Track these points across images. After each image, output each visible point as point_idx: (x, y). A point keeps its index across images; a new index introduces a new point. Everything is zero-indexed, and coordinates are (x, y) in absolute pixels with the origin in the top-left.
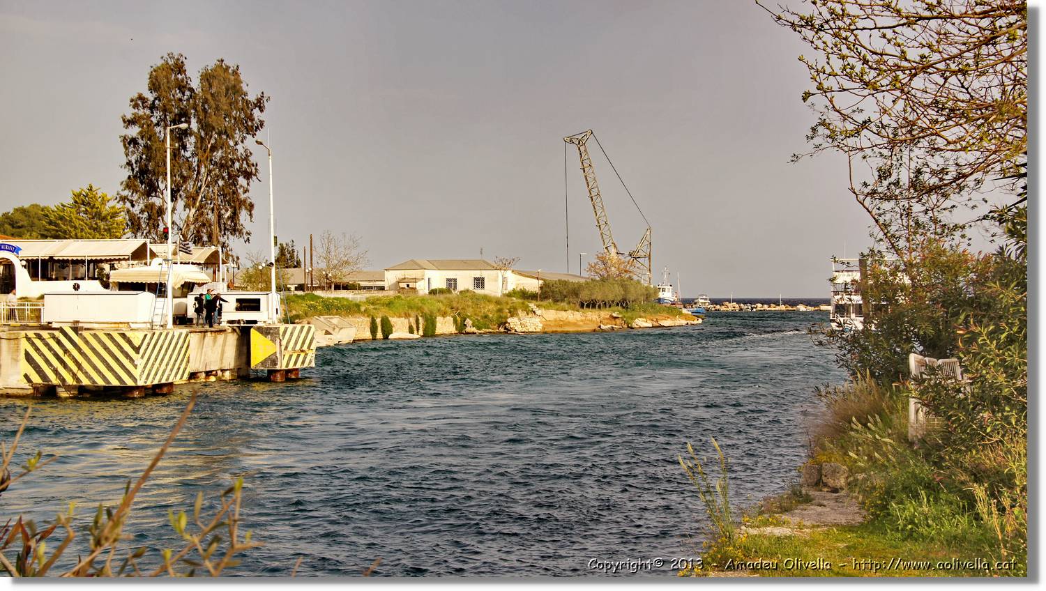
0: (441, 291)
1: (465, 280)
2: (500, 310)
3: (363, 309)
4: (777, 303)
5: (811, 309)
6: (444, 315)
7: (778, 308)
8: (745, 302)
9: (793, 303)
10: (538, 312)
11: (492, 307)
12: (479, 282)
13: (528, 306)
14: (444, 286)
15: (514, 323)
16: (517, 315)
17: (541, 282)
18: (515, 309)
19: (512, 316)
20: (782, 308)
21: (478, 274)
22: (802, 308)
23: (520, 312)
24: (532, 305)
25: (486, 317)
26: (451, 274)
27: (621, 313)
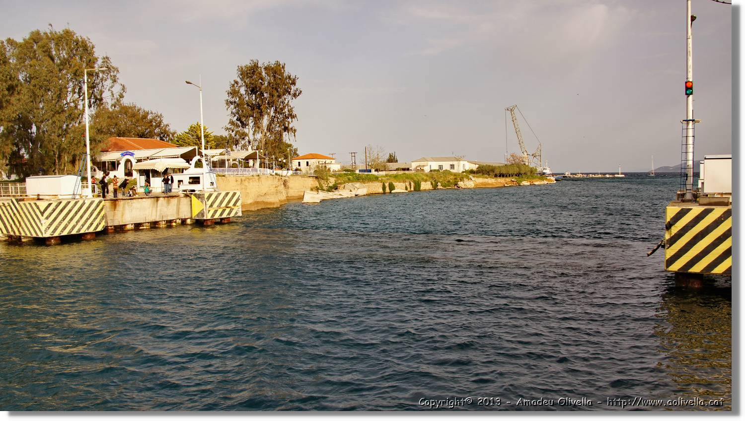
0: (435, 170)
1: (446, 166)
2: (456, 179)
3: (380, 179)
4: (598, 174)
5: (611, 176)
6: (426, 181)
7: (598, 176)
8: (585, 174)
9: (605, 174)
10: (473, 179)
11: (452, 177)
12: (452, 166)
13: (469, 177)
14: (437, 168)
15: (461, 184)
16: (464, 180)
17: (477, 166)
18: (463, 178)
19: (461, 181)
20: (600, 176)
21: (451, 163)
22: (608, 176)
23: (465, 179)
24: (471, 176)
25: (449, 181)
26: (441, 163)
27: (516, 179)
